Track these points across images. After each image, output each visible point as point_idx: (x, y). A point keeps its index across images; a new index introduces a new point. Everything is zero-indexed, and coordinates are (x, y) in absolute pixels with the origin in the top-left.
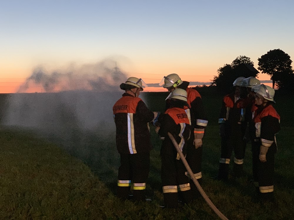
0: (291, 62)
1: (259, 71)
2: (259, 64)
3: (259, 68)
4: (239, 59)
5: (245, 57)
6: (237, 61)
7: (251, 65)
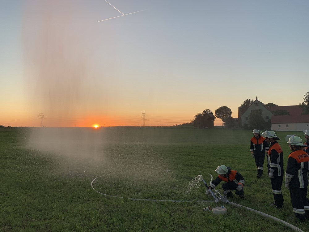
0: (231, 112)
1: (216, 117)
2: (216, 114)
3: (215, 115)
4: (206, 110)
5: (209, 110)
6: (204, 112)
7: (212, 114)
